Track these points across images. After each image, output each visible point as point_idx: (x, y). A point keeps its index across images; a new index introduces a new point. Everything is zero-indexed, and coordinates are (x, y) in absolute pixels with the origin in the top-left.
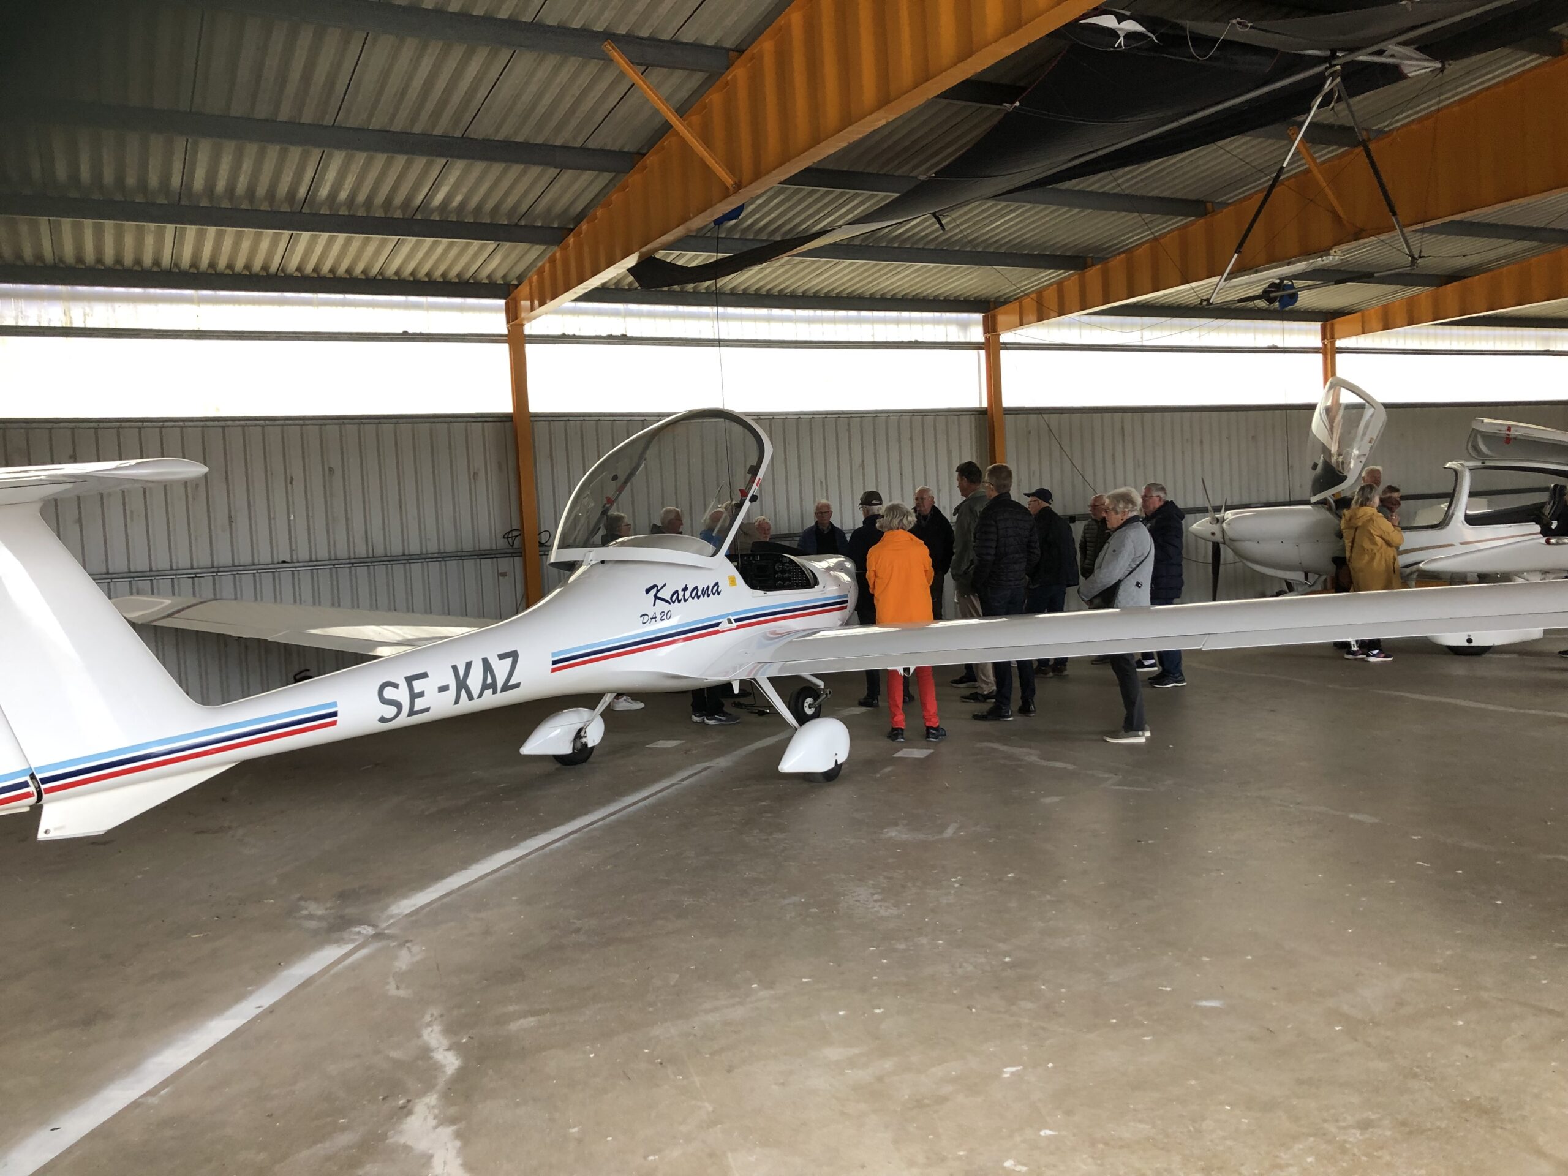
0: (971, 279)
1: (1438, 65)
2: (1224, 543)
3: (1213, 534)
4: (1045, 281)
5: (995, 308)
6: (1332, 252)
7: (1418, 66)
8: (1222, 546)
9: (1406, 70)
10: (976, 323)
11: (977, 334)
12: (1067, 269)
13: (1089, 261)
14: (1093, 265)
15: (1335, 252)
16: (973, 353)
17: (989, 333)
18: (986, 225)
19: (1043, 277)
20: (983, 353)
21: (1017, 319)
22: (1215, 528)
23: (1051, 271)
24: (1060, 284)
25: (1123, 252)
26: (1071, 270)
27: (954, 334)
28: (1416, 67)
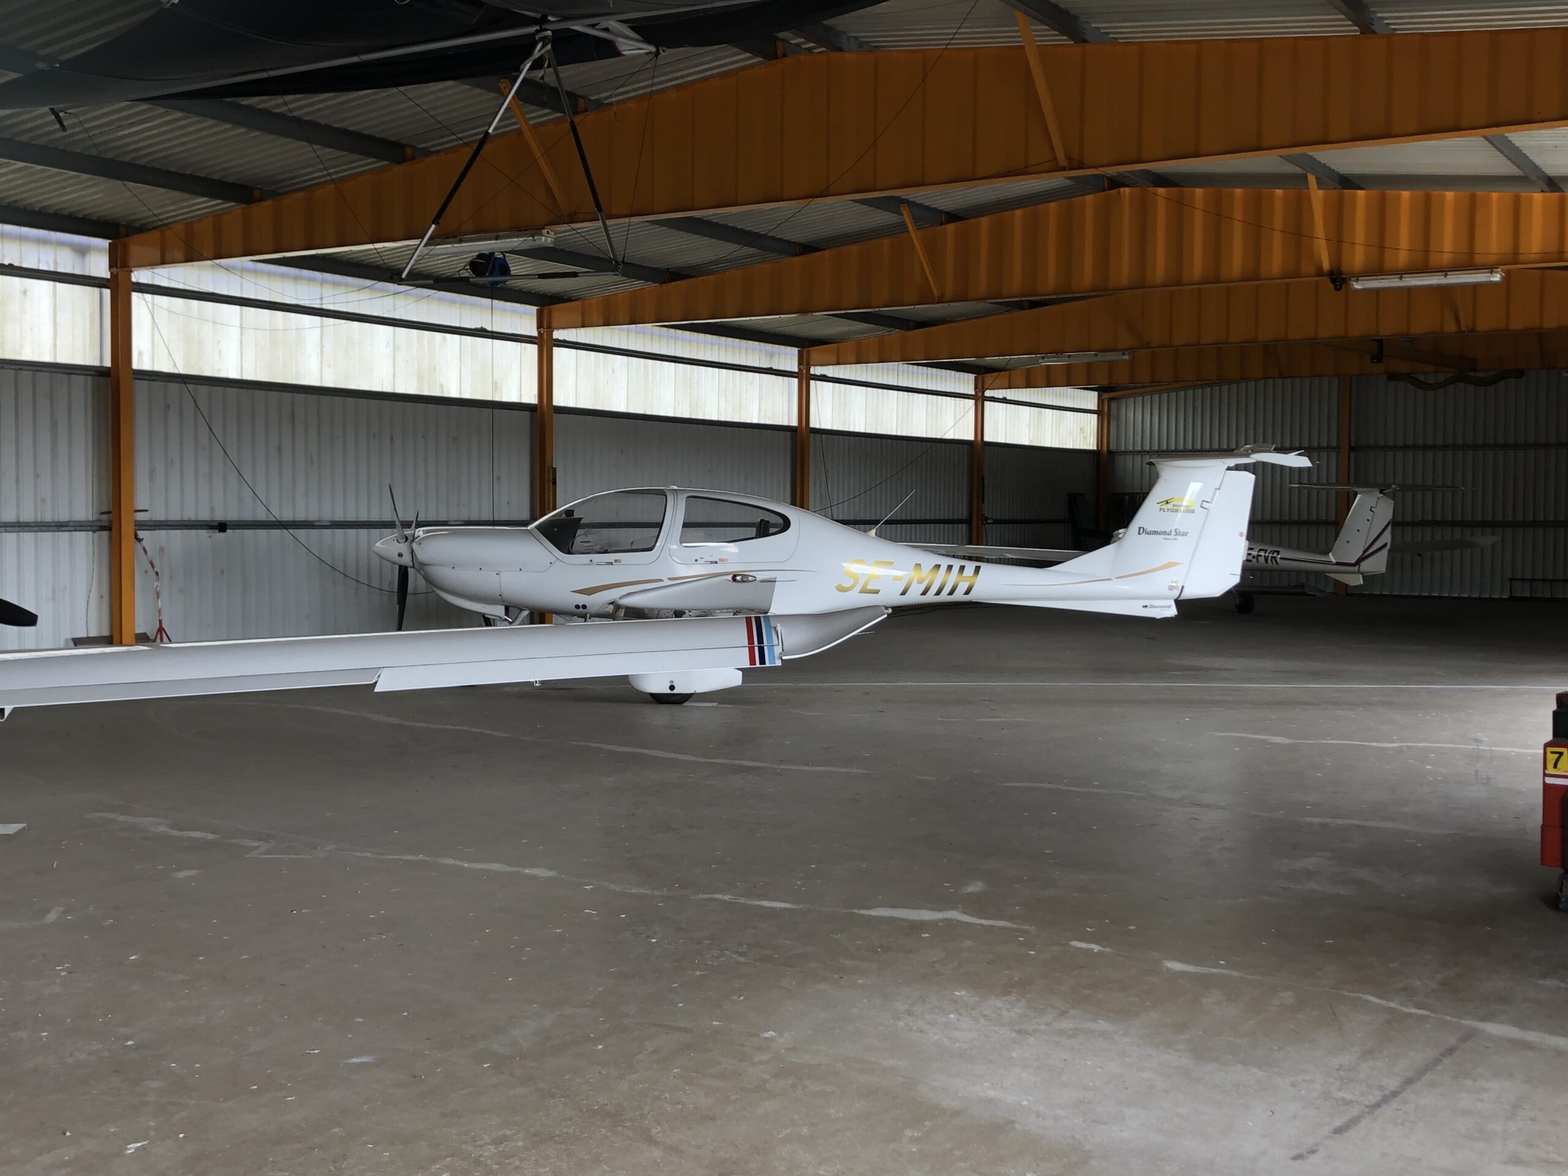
0: (96, 193)
1: (653, 49)
2: (413, 567)
3: (400, 555)
4: (199, 210)
5: (127, 236)
6: (544, 232)
7: (633, 46)
8: (411, 571)
9: (621, 48)
10: (99, 249)
11: (99, 265)
12: (226, 199)
13: (257, 193)
14: (261, 200)
15: (548, 233)
16: (93, 292)
17: (117, 267)
18: (122, 128)
19: (194, 205)
20: (107, 292)
21: (157, 255)
22: (403, 548)
23: (205, 199)
24: (217, 217)
25: (302, 189)
26: (231, 201)
27: (67, 263)
28: (632, 47)
